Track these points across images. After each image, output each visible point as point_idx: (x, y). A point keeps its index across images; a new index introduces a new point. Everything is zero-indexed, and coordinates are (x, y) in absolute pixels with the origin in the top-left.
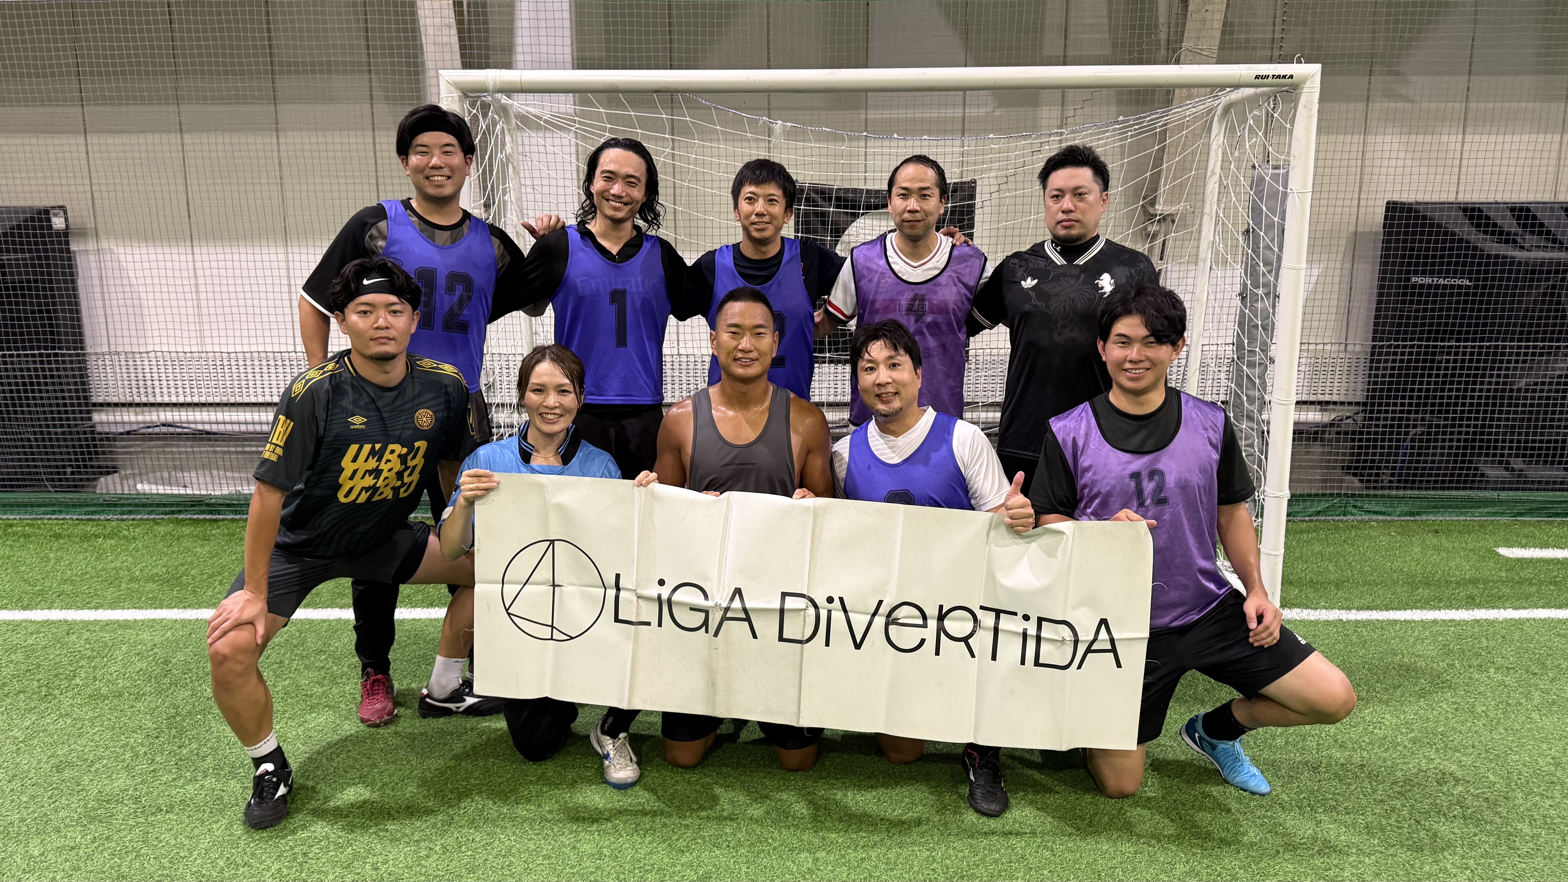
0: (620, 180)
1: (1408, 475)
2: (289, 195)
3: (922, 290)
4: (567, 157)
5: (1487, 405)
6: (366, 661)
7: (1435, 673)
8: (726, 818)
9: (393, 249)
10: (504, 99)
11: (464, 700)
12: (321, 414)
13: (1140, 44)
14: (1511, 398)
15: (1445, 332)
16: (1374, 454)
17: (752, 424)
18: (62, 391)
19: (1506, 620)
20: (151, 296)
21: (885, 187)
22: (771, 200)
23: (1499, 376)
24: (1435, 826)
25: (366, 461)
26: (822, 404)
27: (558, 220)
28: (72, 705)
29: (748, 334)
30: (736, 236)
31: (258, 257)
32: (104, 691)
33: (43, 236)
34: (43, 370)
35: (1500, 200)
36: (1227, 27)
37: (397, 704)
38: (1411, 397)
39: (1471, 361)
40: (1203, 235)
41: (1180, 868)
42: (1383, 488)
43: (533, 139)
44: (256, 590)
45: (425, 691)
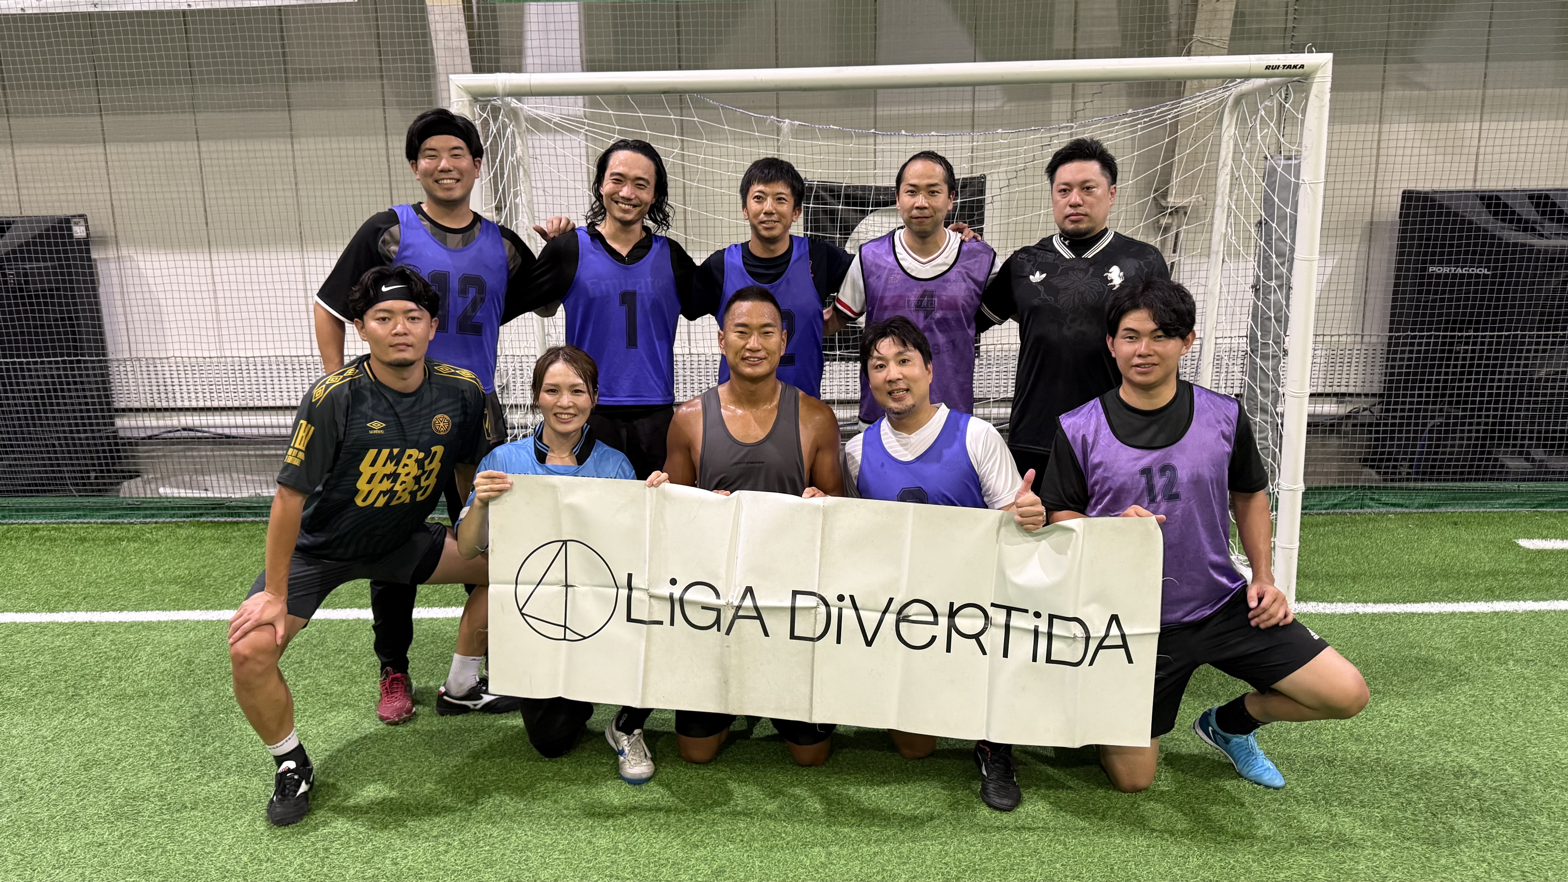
0: (629, 182)
1: (1425, 467)
2: (304, 200)
3: (931, 286)
4: (577, 159)
5: (1506, 395)
6: (385, 660)
7: (1453, 666)
8: (739, 813)
9: (407, 253)
10: (514, 103)
11: (481, 698)
12: (341, 419)
13: (1150, 37)
14: (1530, 388)
15: (1462, 322)
16: (1391, 446)
17: (761, 423)
18: (85, 397)
19: (1526, 613)
20: (170, 302)
21: (894, 184)
22: (780, 199)
23: (1518, 366)
24: (1452, 819)
25: (384, 465)
26: (832, 402)
27: (568, 222)
28: (98, 705)
29: (756, 333)
30: (745, 235)
31: (274, 263)
32: (129, 691)
33: (64, 244)
34: (66, 376)
35: (1518, 188)
36: (1239, 17)
37: (415, 702)
38: (1429, 388)
39: (1489, 351)
40: (1215, 227)
41: (1194, 862)
42: (1400, 480)
43: (543, 142)
44: (276, 591)
45: (442, 689)
